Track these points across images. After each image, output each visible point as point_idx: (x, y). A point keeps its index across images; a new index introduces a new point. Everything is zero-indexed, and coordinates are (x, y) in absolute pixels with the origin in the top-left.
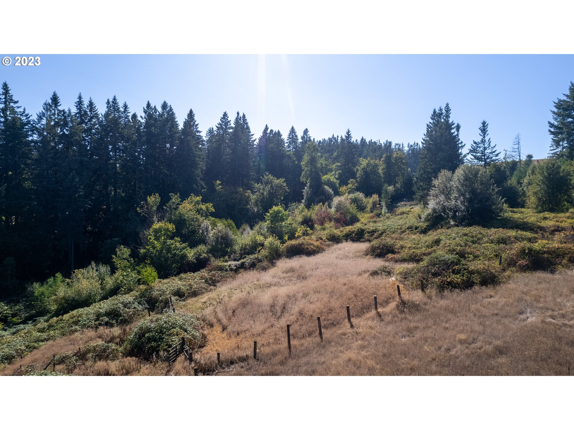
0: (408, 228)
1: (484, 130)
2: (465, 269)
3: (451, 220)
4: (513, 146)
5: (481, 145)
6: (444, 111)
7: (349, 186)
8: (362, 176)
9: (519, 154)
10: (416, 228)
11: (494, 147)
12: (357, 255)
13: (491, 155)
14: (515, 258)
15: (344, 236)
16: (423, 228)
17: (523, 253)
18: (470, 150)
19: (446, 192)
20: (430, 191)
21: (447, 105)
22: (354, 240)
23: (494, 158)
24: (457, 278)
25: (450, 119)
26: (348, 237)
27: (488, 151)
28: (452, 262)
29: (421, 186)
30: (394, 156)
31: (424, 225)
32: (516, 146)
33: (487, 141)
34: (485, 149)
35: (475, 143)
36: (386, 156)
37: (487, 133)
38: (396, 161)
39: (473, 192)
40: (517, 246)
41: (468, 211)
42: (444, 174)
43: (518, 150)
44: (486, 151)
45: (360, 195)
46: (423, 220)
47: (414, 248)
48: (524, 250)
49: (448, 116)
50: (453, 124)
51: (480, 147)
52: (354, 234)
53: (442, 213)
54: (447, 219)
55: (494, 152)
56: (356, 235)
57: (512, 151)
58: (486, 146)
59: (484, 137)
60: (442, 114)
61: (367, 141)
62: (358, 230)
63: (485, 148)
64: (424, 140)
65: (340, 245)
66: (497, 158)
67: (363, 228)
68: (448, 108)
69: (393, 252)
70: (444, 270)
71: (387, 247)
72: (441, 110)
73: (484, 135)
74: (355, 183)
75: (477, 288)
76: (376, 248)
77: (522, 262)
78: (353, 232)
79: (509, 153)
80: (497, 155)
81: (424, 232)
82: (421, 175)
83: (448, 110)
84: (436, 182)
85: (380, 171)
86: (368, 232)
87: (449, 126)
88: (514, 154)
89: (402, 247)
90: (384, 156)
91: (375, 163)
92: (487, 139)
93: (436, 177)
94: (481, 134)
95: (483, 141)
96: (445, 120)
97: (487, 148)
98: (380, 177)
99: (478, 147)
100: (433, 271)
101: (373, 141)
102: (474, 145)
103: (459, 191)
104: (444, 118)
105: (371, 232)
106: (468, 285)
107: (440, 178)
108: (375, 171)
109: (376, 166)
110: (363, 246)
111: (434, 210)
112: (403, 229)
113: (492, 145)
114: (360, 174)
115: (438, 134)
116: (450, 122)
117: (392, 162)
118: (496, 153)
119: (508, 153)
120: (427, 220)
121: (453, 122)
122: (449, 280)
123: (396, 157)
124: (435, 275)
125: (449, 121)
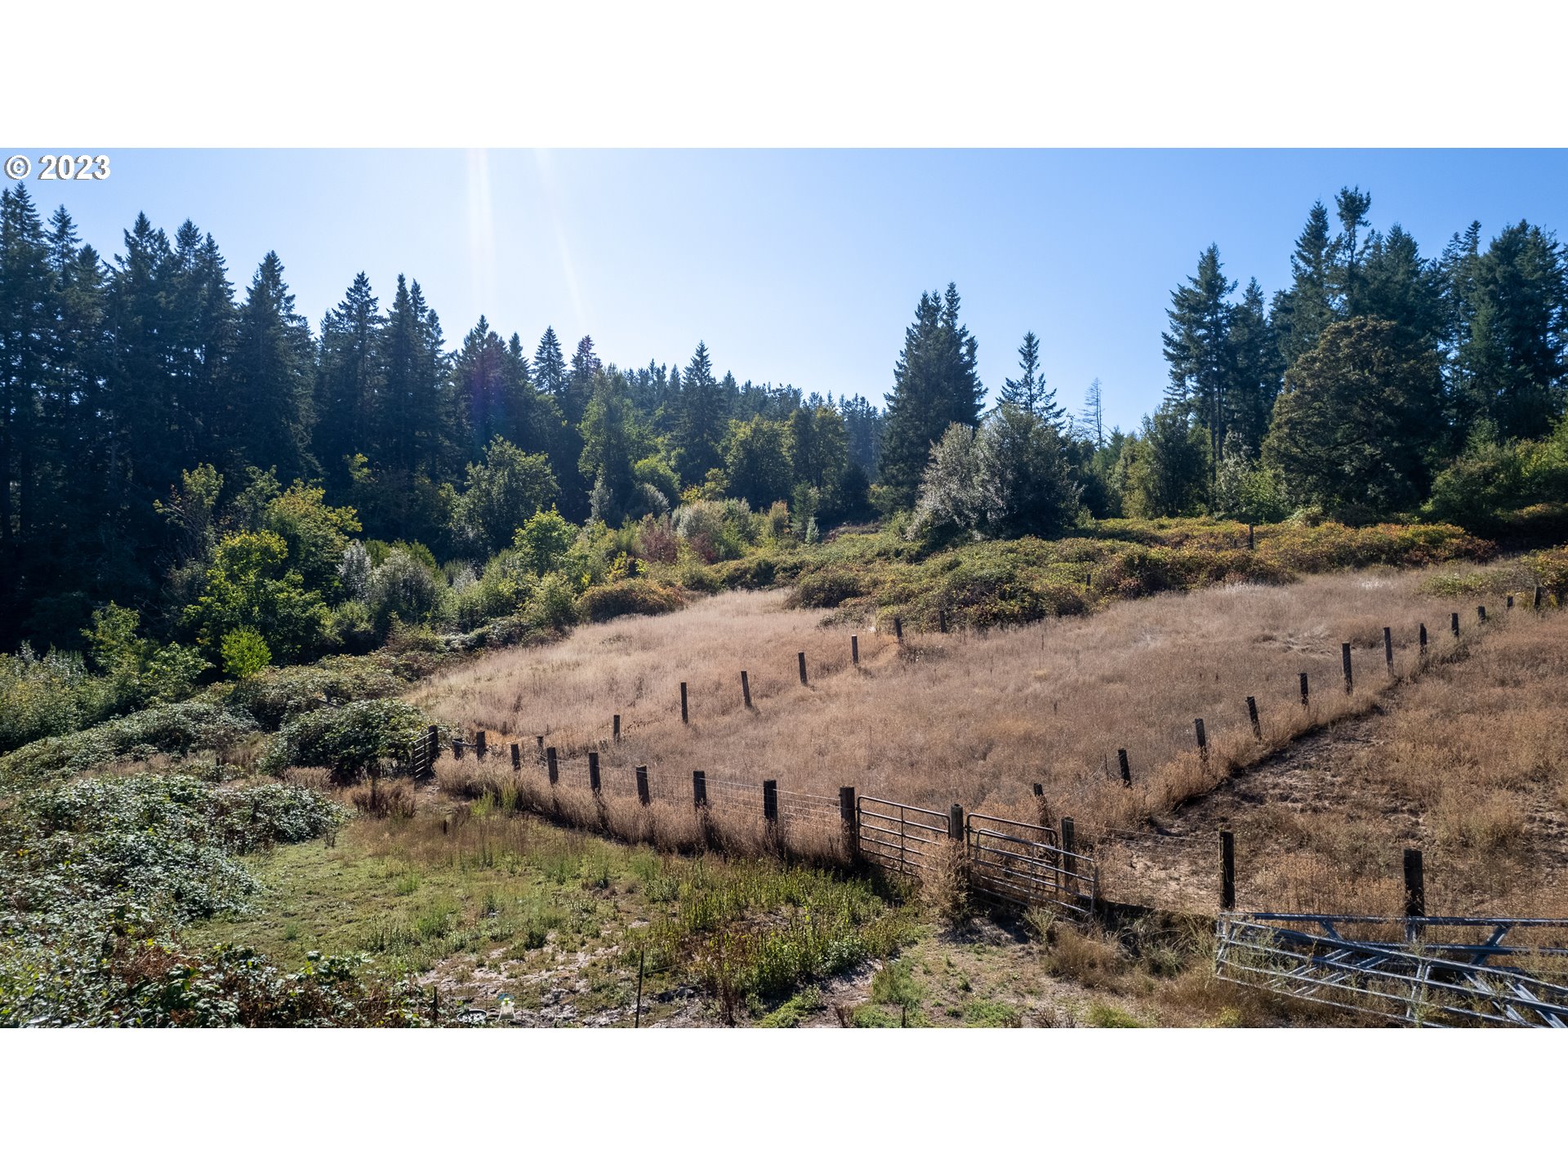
0: (879, 555)
1: (1031, 355)
2: (1025, 591)
3: (975, 532)
4: (1085, 407)
5: (1025, 390)
6: (944, 303)
7: (708, 485)
8: (741, 461)
9: (1099, 427)
10: (898, 553)
11: (1052, 394)
12: (767, 610)
13: (1045, 414)
14: (1115, 576)
15: (724, 581)
16: (913, 553)
17: (1130, 565)
18: (1000, 400)
19: (963, 472)
20: (924, 472)
21: (952, 286)
22: (749, 587)
23: (1052, 421)
24: (1013, 606)
25: (957, 321)
26: (734, 581)
27: (1039, 404)
28: (999, 579)
29: (893, 476)
30: (818, 415)
31: (916, 546)
32: (1092, 409)
33: (1036, 380)
34: (1032, 398)
35: (1011, 384)
36: (798, 416)
37: (1037, 362)
38: (821, 428)
39: (1020, 469)
40: (1119, 558)
41: (1010, 508)
42: (956, 432)
43: (1095, 418)
44: (1035, 405)
45: (743, 506)
46: (910, 535)
47: (904, 581)
48: (1132, 560)
49: (952, 315)
50: (965, 334)
51: (1021, 395)
52: (748, 576)
53: (955, 517)
54: (964, 530)
55: (1051, 407)
56: (753, 577)
57: (1084, 421)
58: (1035, 391)
59: (1030, 372)
60: (938, 309)
61: (740, 383)
62: (759, 564)
63: (1031, 396)
64: (900, 367)
65: (719, 598)
66: (1058, 421)
67: (770, 560)
68: (953, 296)
69: (855, 594)
70: (983, 594)
71: (840, 586)
72: (936, 299)
73: (1030, 367)
74: (722, 479)
75: (1051, 620)
76: (813, 589)
77: (1130, 582)
78: (746, 571)
79: (1078, 424)
80: (1058, 415)
81: (917, 558)
82: (894, 450)
83: (953, 299)
84: (938, 452)
85: (784, 451)
86: (785, 570)
87: (954, 338)
88: (1088, 426)
89: (875, 583)
90: (793, 414)
91: (772, 430)
92: (1036, 375)
93: (938, 440)
94: (1024, 363)
95: (1028, 382)
96: (946, 322)
97: (1037, 395)
98: (785, 465)
99: (1017, 394)
100: (961, 597)
101: (753, 385)
102: (1009, 389)
103: (990, 467)
104: (945, 317)
105: (791, 569)
106: (1033, 615)
107: (946, 442)
108: (773, 450)
109: (774, 437)
110: (779, 596)
111: (936, 513)
112: (868, 557)
113: (1048, 390)
114: (735, 457)
115: (933, 354)
116: (958, 327)
117: (813, 430)
118: (1056, 409)
119: (1075, 424)
120: (919, 535)
121: (964, 328)
122: (995, 610)
123: (823, 419)
124: (967, 603)
125: (954, 325)
